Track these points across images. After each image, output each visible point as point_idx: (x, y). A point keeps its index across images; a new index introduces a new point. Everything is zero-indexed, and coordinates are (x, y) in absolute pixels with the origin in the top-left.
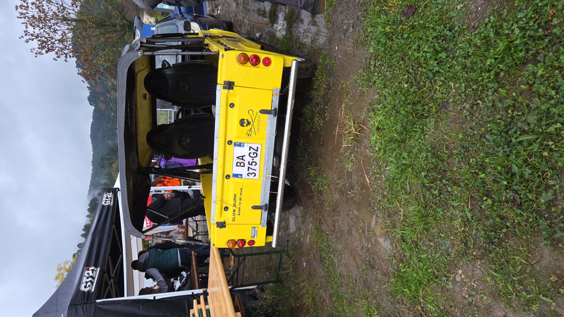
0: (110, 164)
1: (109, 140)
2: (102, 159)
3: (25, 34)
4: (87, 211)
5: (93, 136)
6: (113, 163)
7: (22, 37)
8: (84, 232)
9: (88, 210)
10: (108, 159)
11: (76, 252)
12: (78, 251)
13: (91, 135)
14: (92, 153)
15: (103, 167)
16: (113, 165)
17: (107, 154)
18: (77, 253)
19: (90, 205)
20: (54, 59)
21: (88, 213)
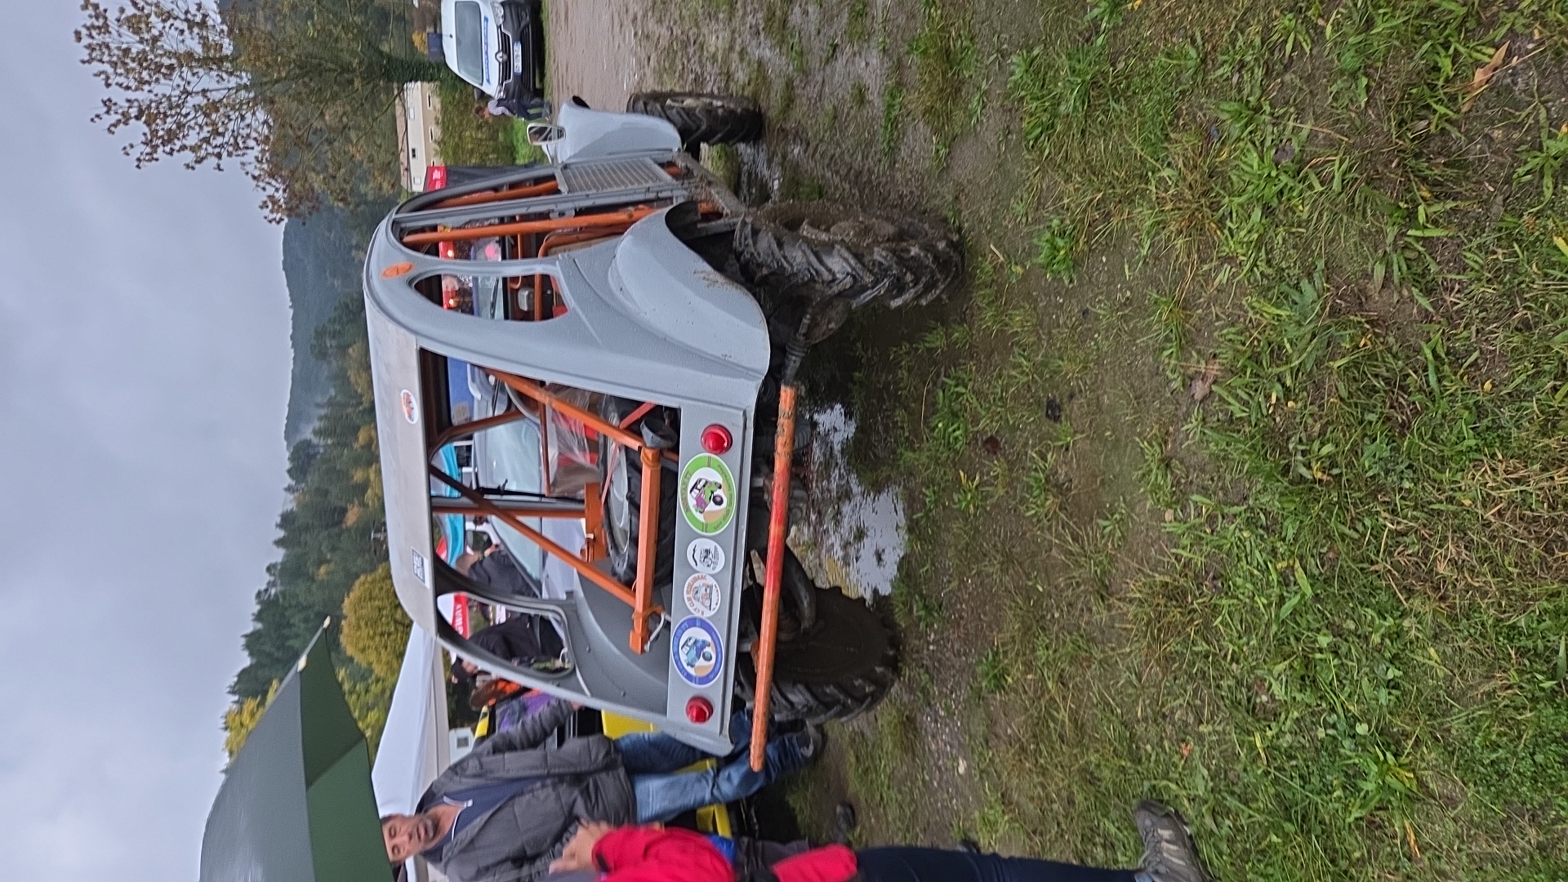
0: (343, 349)
1: (334, 277)
2: (320, 334)
3: (105, 109)
4: (287, 476)
5: (291, 267)
6: (349, 346)
7: (98, 116)
8: (281, 534)
9: (289, 471)
10: (334, 335)
11: (263, 587)
12: (269, 583)
13: (284, 262)
14: (291, 312)
15: (322, 354)
16: (351, 350)
17: (333, 321)
18: (266, 590)
19: (292, 459)
20: (188, 166)
21: (289, 481)
